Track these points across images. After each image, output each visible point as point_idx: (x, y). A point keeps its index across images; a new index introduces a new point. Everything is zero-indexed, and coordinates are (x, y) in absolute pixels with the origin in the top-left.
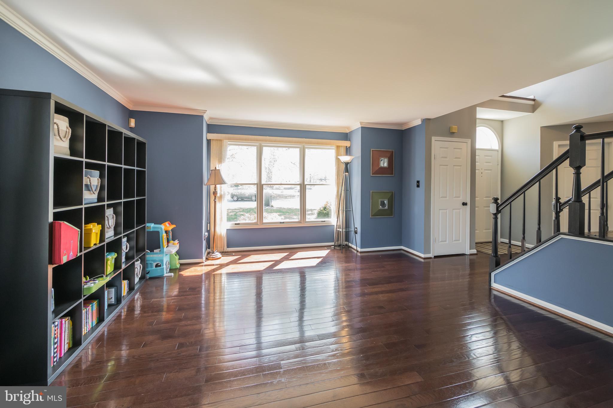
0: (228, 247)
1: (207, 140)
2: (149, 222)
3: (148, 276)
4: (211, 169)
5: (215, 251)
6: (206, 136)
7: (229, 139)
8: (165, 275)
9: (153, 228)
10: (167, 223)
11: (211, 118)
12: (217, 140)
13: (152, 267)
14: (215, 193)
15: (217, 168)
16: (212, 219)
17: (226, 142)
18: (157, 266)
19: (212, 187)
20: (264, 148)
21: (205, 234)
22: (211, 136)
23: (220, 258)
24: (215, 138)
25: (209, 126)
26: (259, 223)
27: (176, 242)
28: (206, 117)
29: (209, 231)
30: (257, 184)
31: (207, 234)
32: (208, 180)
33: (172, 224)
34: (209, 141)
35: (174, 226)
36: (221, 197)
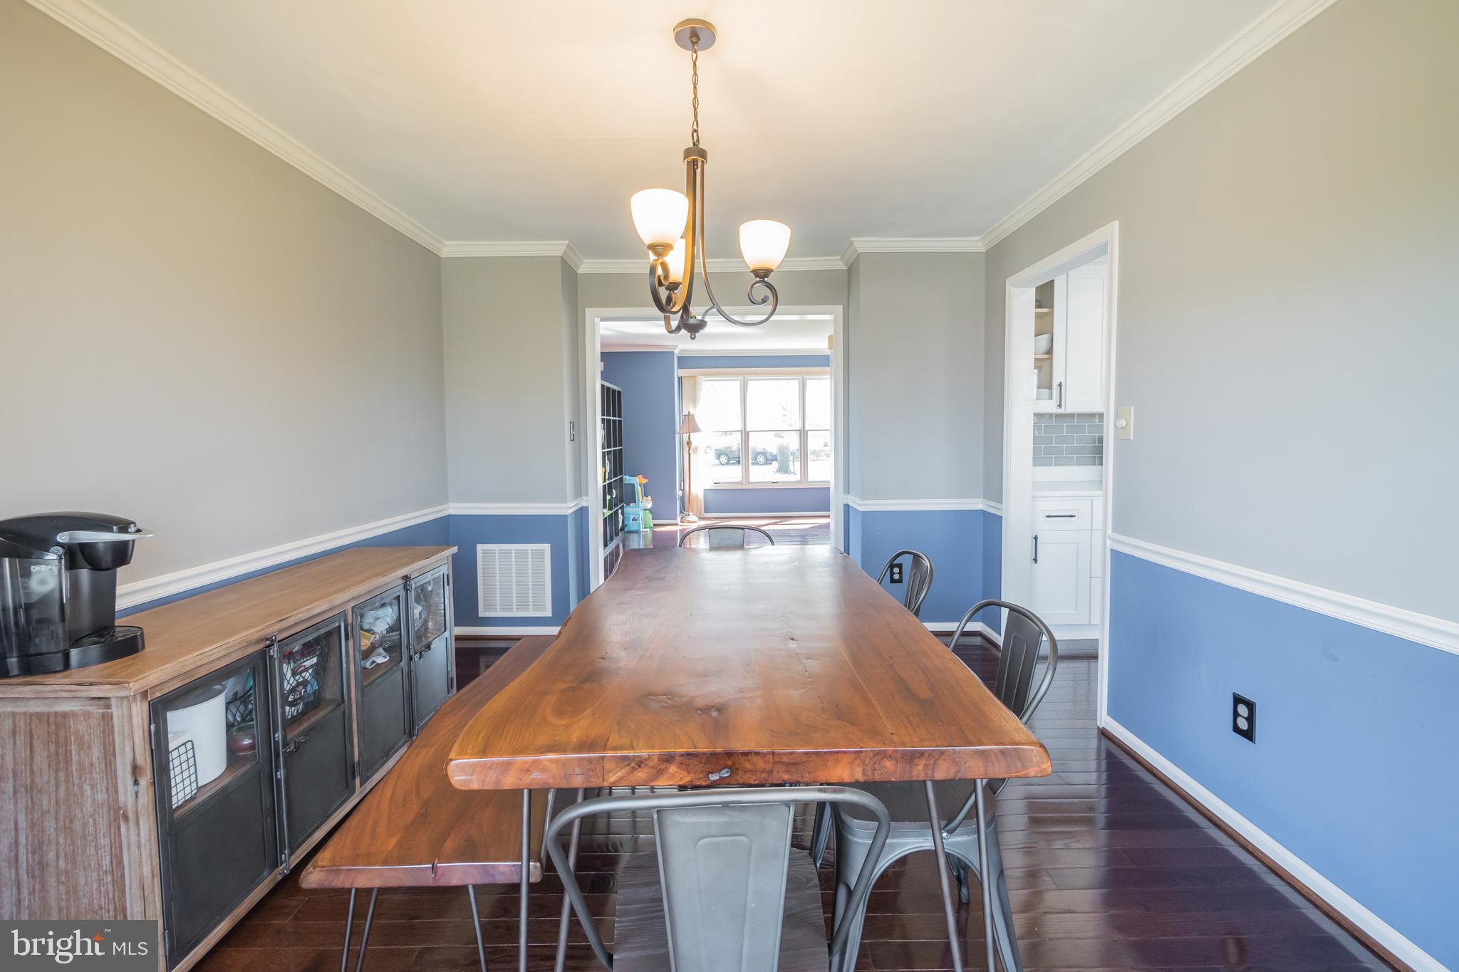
0: (706, 512)
1: (679, 378)
2: (626, 475)
3: (626, 529)
4: (684, 414)
5: (691, 514)
6: (678, 372)
7: (705, 375)
8: (642, 530)
9: (629, 480)
10: (640, 476)
11: (682, 350)
12: (690, 377)
13: (629, 520)
14: (689, 443)
15: (691, 414)
16: (686, 476)
17: (701, 378)
18: (634, 520)
19: (686, 436)
20: (749, 382)
21: (679, 493)
22: (682, 372)
23: (696, 522)
24: (687, 375)
25: (679, 358)
26: (744, 482)
27: (649, 498)
28: (676, 352)
29: (683, 491)
30: (741, 431)
31: (681, 492)
32: (680, 428)
33: (645, 478)
34: (680, 379)
35: (646, 480)
36: (696, 449)
